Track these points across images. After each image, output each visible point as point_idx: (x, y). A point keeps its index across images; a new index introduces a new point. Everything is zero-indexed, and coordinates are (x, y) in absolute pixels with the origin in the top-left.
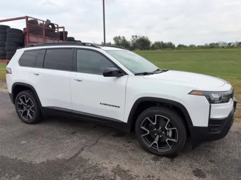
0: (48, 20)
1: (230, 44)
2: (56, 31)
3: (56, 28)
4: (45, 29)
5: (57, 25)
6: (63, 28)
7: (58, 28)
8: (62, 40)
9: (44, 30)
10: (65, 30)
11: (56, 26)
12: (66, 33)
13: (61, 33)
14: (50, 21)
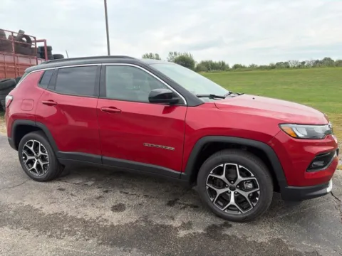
0: (20, 31)
1: (303, 63)
2: (33, 46)
3: (33, 42)
4: (16, 43)
5: (35, 38)
6: (44, 41)
7: (36, 41)
8: (44, 58)
9: (13, 44)
10: (48, 45)
11: (32, 39)
12: (49, 49)
13: (42, 48)
14: (23, 32)
